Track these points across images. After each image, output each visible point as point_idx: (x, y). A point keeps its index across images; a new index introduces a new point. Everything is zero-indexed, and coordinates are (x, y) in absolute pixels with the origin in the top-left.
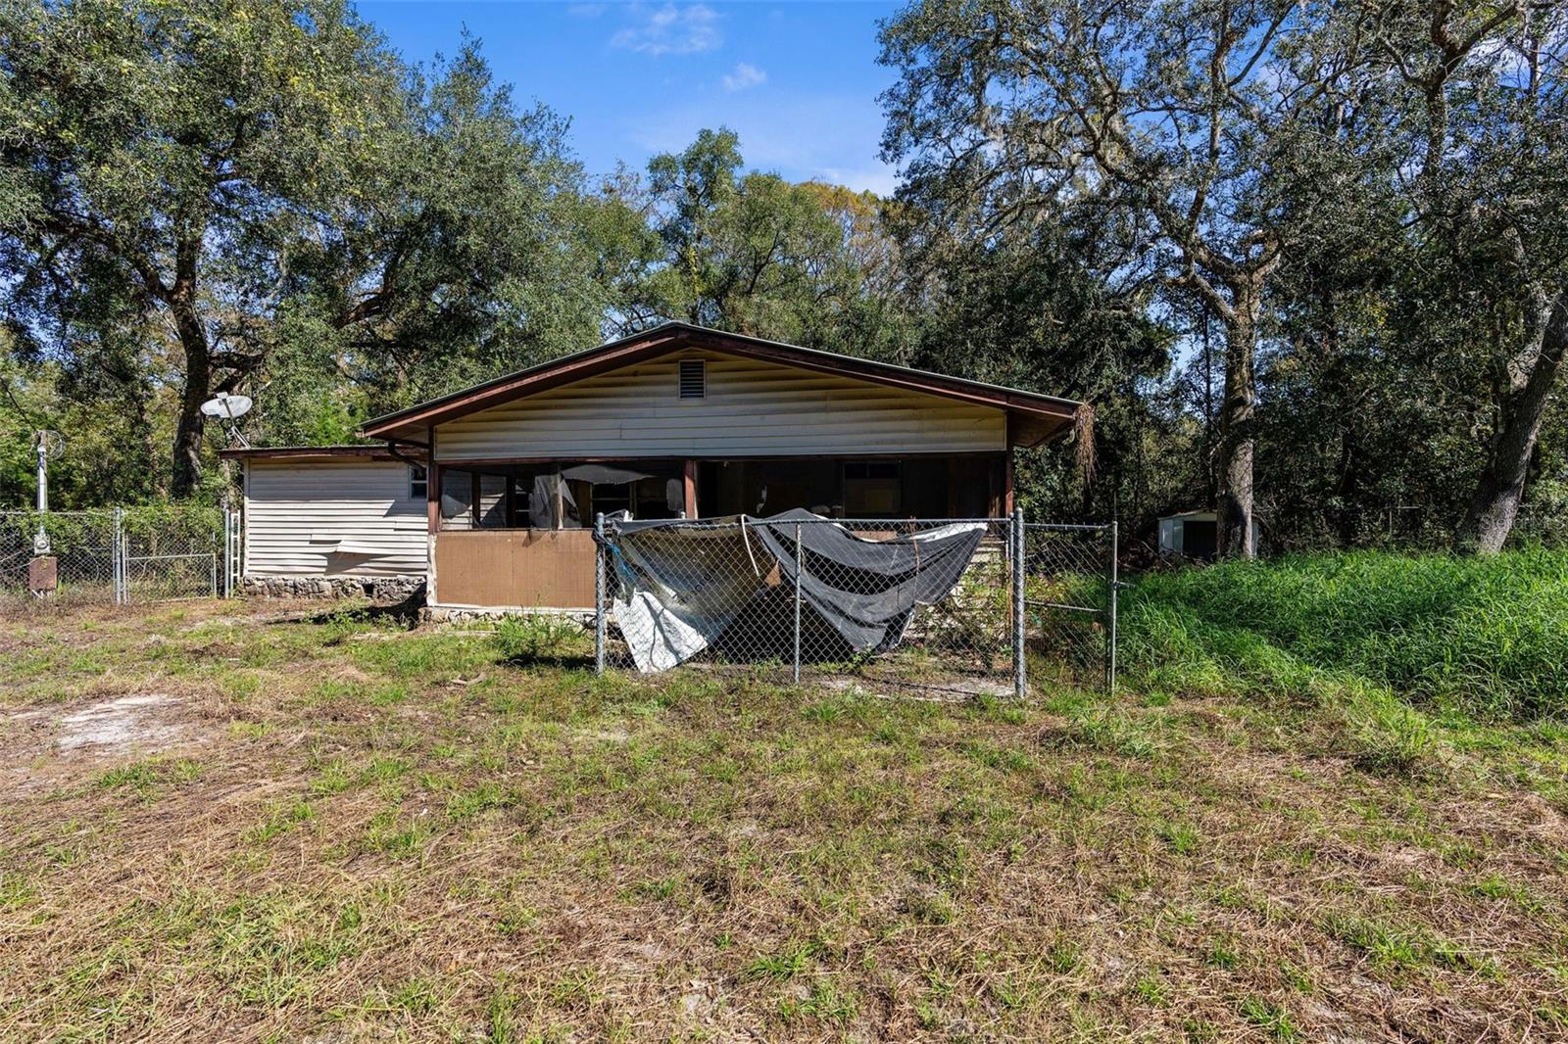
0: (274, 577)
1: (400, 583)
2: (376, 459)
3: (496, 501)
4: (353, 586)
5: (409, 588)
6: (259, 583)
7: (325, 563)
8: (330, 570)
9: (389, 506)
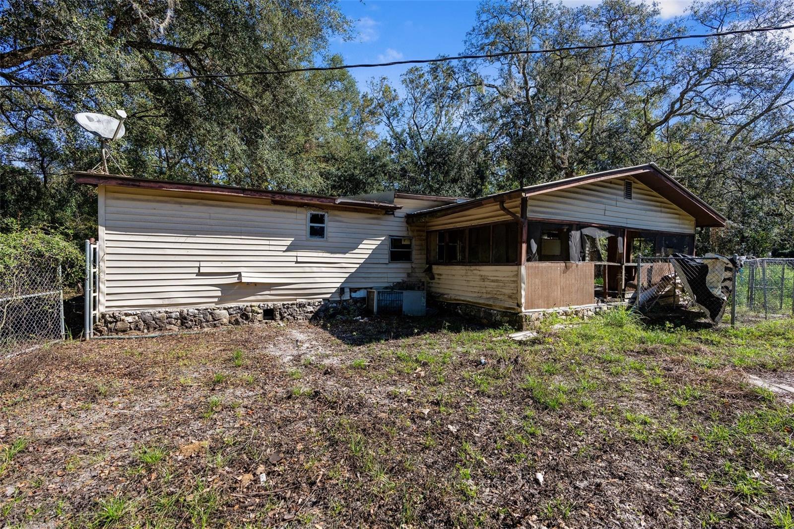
0: (152, 311)
1: (301, 306)
2: (275, 203)
3: (379, 242)
4: (253, 311)
5: (310, 309)
6: (130, 319)
7: (219, 294)
8: (221, 300)
9: (289, 243)
